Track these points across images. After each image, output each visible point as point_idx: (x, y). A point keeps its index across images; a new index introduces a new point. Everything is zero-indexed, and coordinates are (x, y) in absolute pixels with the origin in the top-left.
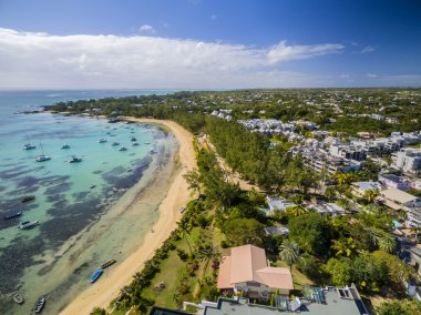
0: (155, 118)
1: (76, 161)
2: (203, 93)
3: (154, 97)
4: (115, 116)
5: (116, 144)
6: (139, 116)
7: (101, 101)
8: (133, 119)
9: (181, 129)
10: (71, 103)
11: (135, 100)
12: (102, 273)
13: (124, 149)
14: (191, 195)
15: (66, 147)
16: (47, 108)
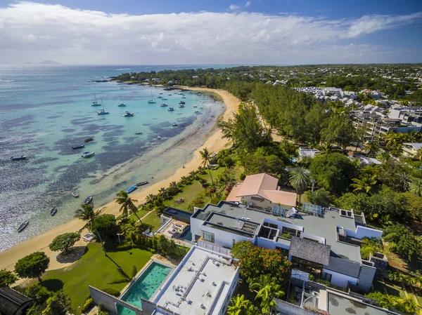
0: (208, 87)
1: (129, 115)
2: (262, 67)
3: (211, 70)
4: (172, 85)
5: (164, 106)
6: (193, 85)
7: (161, 72)
8: (187, 88)
9: (231, 96)
10: (134, 74)
11: (192, 72)
12: (135, 189)
13: (172, 110)
14: (226, 145)
15: (122, 106)
16: (114, 79)
